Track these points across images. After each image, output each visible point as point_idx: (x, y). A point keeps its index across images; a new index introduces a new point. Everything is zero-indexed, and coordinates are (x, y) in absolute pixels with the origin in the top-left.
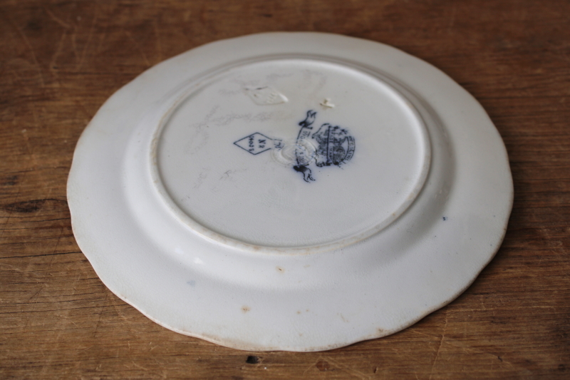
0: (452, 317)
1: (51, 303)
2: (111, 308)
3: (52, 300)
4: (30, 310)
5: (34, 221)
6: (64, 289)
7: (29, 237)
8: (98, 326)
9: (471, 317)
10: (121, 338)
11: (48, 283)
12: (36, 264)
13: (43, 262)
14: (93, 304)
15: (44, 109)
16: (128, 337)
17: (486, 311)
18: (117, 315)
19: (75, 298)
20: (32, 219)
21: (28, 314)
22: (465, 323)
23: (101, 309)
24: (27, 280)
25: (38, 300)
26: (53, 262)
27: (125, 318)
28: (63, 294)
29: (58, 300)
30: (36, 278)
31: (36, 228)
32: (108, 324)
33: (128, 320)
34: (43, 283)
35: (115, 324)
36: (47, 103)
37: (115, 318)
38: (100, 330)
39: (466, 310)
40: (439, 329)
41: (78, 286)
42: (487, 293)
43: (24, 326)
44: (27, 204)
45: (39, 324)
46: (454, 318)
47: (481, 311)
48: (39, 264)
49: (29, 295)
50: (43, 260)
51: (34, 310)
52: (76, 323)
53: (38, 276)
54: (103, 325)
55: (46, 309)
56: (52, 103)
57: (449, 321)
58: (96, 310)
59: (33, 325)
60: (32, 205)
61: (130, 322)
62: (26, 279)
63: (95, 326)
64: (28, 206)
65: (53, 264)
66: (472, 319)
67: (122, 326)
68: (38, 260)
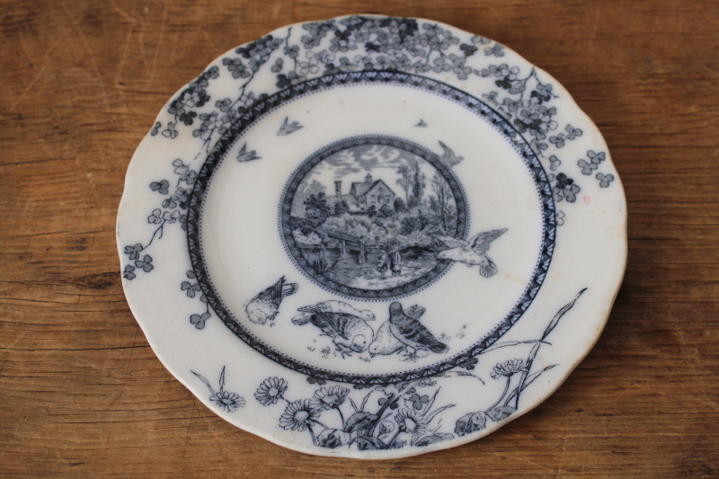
0: (570, 444)
1: (133, 411)
2: (200, 420)
3: (135, 407)
4: (111, 420)
5: (109, 302)
6: (147, 394)
7: (105, 323)
8: (186, 443)
9: (591, 445)
10: (212, 459)
11: (129, 385)
12: (114, 360)
13: (121, 357)
14: (179, 414)
15: (111, 144)
16: (220, 458)
17: (607, 438)
18: (207, 430)
19: (160, 407)
20: (107, 299)
21: (110, 425)
22: (584, 452)
23: (188, 422)
24: (106, 380)
25: (120, 407)
26: (133, 357)
27: (216, 434)
28: (146, 400)
29: (142, 408)
30: (115, 378)
31: (112, 311)
32: (197, 442)
33: (219, 436)
34: (123, 385)
35: (205, 441)
36: (114, 135)
37: (205, 433)
38: (188, 449)
39: (587, 436)
40: (555, 459)
41: (162, 390)
42: (611, 415)
43: (106, 440)
44: (100, 278)
45: (122, 439)
46: (573, 446)
47: (602, 438)
48: (118, 360)
49: (109, 400)
50: (122, 354)
51: (116, 420)
52: (163, 439)
53: (117, 376)
54: (192, 442)
55: (129, 420)
56: (120, 136)
57: (567, 450)
58: (183, 422)
59: (115, 439)
60: (105, 279)
61: (221, 440)
62: (104, 379)
63: (183, 443)
64: (101, 280)
65: (134, 360)
66: (592, 448)
67: (213, 444)
68: (116, 354)
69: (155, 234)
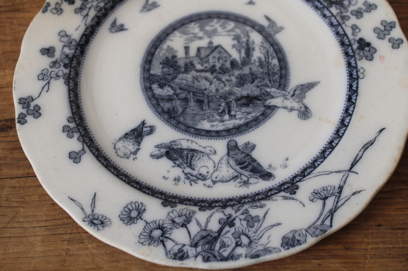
0: (373, 253)
1: (26, 228)
2: (78, 235)
3: (27, 225)
4: (8, 235)
5: (9, 142)
6: (37, 214)
7: (6, 158)
8: (66, 254)
9: (390, 254)
10: (87, 267)
11: (23, 207)
12: (12, 187)
13: (17, 185)
14: (61, 231)
15: (15, 21)
16: (93, 266)
17: (403, 248)
18: (83, 243)
19: (47, 224)
20: (8, 139)
21: (6, 240)
22: (385, 259)
23: (68, 236)
24: (5, 204)
25: (15, 225)
26: (27, 185)
27: (90, 246)
28: (36, 219)
29: (32, 226)
30: (12, 201)
31: (11, 149)
32: (75, 253)
33: (92, 248)
34: (18, 207)
35: (81, 252)
36: (18, 15)
37: (81, 245)
38: (68, 258)
39: (386, 246)
40: (361, 265)
41: (48, 211)
42: (404, 229)
43: (3, 252)
44: (3, 123)
45: (16, 250)
46: (375, 255)
47: (398, 248)
48: (15, 187)
49: (6, 219)
50: (18, 182)
51: (12, 235)
52: (48, 250)
53: (14, 200)
54: (71, 253)
55: (22, 235)
56: (22, 15)
57: (371, 258)
58: (65, 237)
59: (10, 251)
60: (7, 123)
61: (94, 251)
62: (4, 202)
63: (64, 254)
64: (4, 125)
65: (28, 187)
66: (391, 256)
67: (87, 254)
68: (13, 182)
69: (43, 88)
